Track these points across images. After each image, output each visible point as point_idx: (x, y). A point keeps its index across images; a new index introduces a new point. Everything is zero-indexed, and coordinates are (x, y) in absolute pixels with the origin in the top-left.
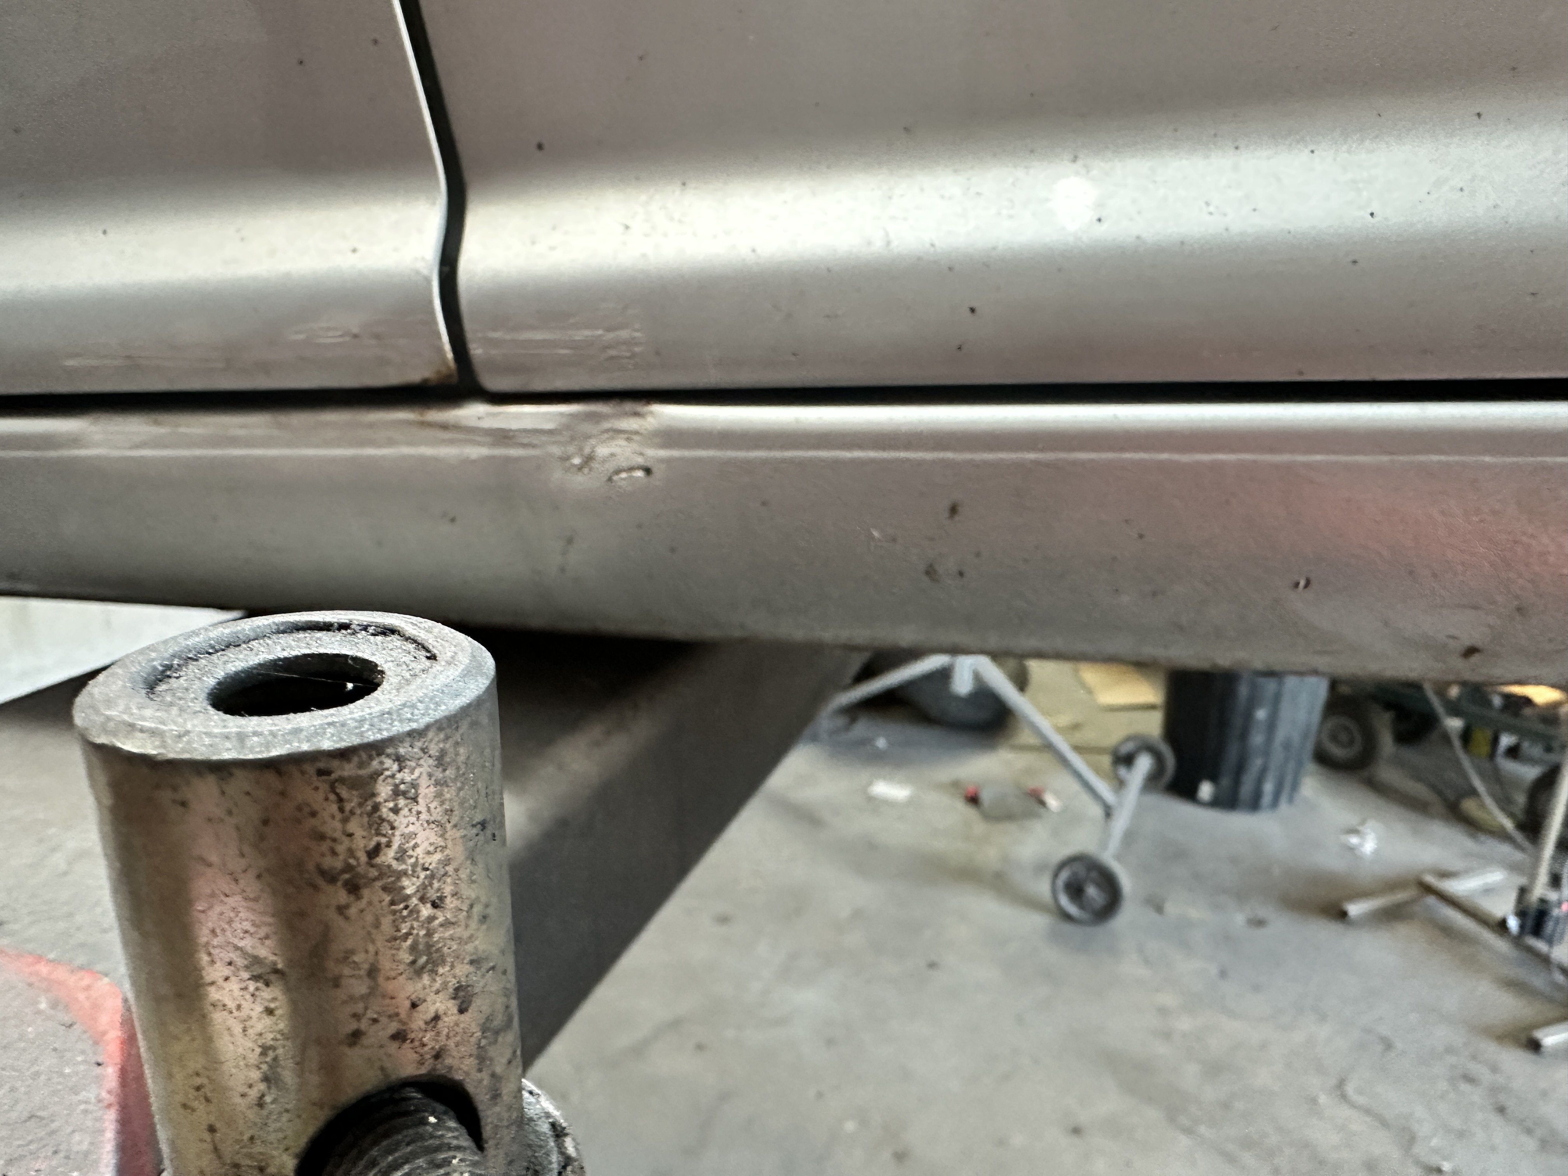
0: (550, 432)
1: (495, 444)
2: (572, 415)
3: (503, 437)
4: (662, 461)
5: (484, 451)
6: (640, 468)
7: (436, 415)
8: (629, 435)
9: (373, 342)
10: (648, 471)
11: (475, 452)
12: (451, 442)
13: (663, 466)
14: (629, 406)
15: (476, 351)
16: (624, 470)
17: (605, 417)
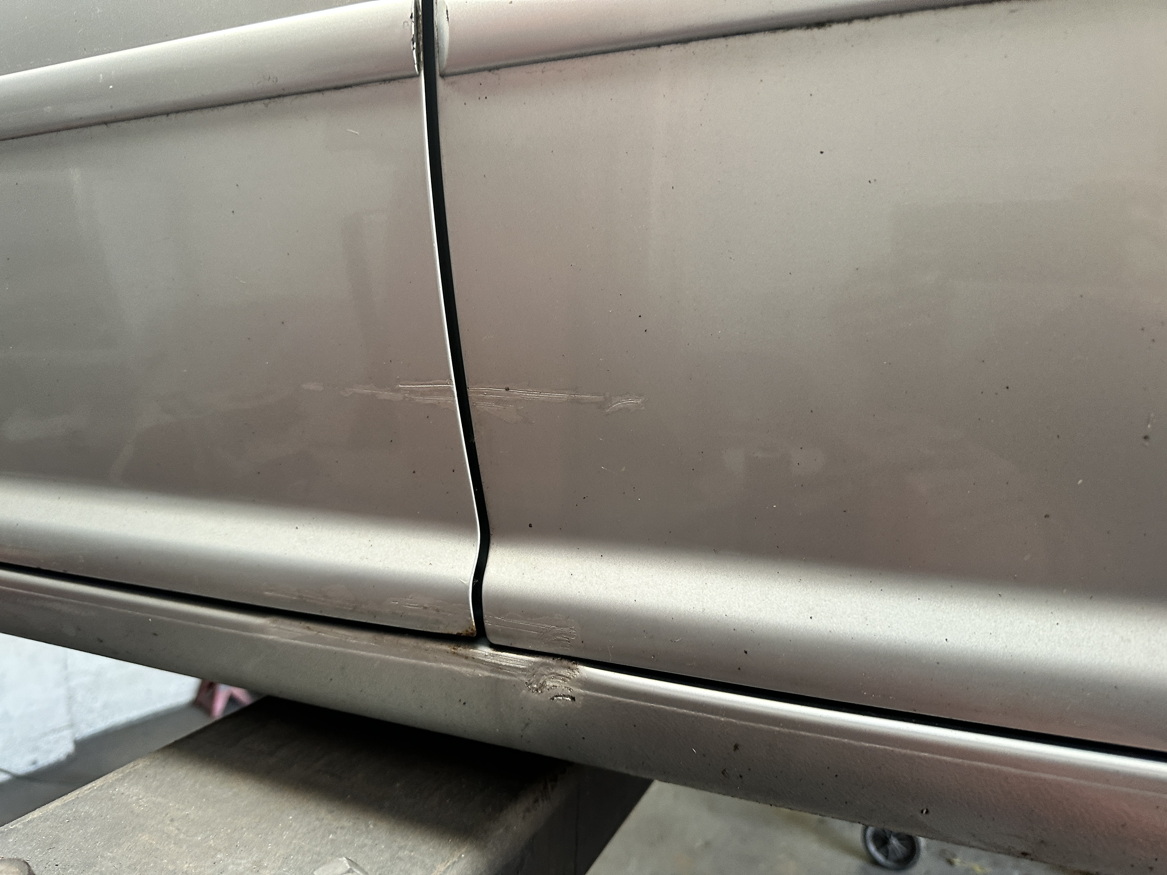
0: (523, 670)
1: (492, 671)
2: (535, 663)
3: (497, 668)
4: (580, 695)
5: (487, 674)
6: (568, 696)
7: (461, 650)
8: (565, 678)
9: (435, 612)
10: (573, 699)
11: (481, 673)
12: (468, 666)
13: (582, 698)
14: (565, 663)
15: (488, 624)
16: (560, 696)
17: (552, 666)
